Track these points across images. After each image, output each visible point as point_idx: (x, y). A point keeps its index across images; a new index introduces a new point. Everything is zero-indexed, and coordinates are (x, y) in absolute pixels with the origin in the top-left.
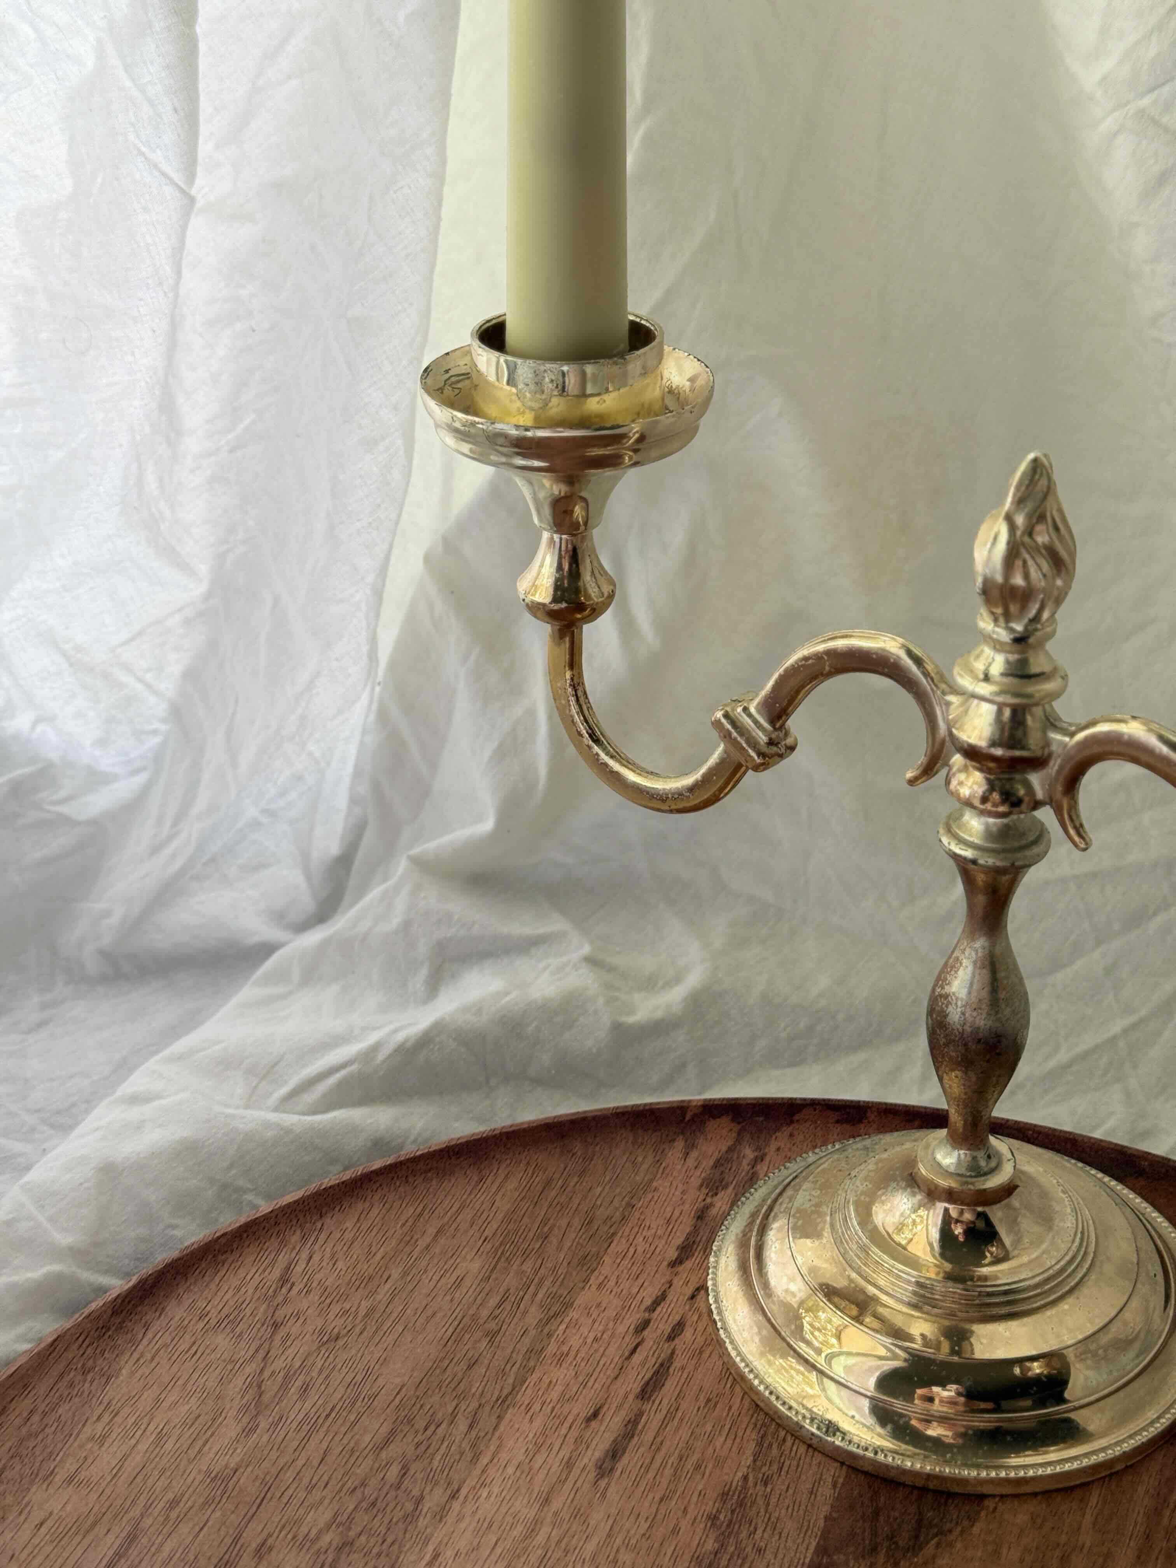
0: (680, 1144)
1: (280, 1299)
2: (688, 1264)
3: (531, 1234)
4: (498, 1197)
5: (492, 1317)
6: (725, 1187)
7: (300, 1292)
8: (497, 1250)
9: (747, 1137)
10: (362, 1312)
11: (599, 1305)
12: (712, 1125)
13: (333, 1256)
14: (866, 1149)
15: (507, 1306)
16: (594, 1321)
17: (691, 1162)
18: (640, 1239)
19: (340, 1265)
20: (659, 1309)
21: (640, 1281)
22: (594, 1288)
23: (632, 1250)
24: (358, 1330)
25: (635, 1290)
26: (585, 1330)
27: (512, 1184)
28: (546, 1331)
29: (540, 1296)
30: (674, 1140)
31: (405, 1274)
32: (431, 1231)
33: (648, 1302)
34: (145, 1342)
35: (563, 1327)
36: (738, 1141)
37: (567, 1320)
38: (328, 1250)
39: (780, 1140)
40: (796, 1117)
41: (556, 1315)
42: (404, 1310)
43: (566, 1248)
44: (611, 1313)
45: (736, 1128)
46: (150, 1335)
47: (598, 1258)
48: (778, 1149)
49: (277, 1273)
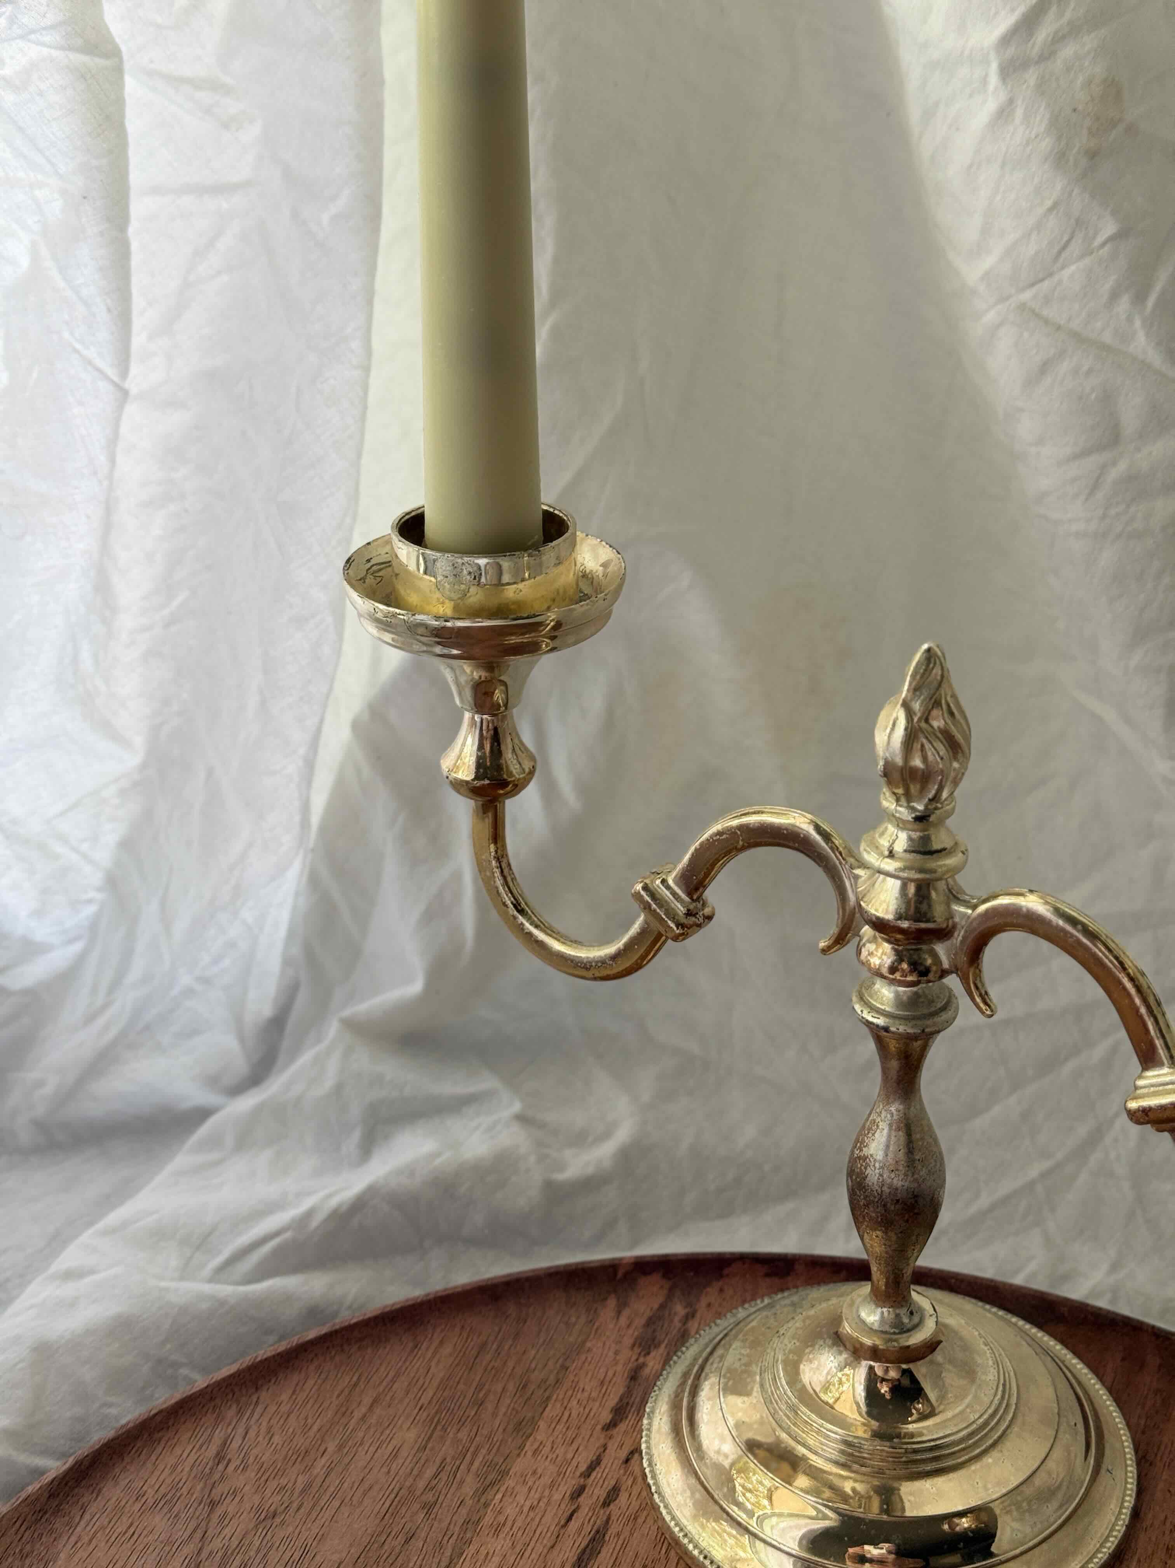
0: (612, 1302)
1: (217, 1476)
2: (622, 1427)
3: (466, 1402)
4: (433, 1364)
5: (429, 1488)
6: (657, 1346)
7: (236, 1469)
8: (433, 1418)
9: (678, 1293)
10: (299, 1486)
11: (534, 1472)
12: (643, 1281)
13: (269, 1429)
14: (793, 1304)
15: (444, 1476)
16: (530, 1489)
17: (623, 1321)
18: (574, 1403)
19: (276, 1439)
20: (594, 1474)
21: (575, 1446)
22: (530, 1453)
23: (567, 1414)
24: (295, 1505)
25: (570, 1456)
26: (521, 1499)
27: (447, 1350)
28: (483, 1500)
29: (476, 1464)
30: (605, 1299)
31: (341, 1447)
32: (367, 1400)
33: (583, 1468)
34: (83, 1523)
35: (499, 1496)
36: (669, 1297)
37: (503, 1489)
38: (264, 1424)
39: (710, 1295)
40: (726, 1271)
41: (492, 1484)
42: (342, 1483)
43: (501, 1414)
44: (546, 1480)
45: (667, 1284)
46: (87, 1517)
47: (533, 1423)
48: (709, 1305)
49: (213, 1450)
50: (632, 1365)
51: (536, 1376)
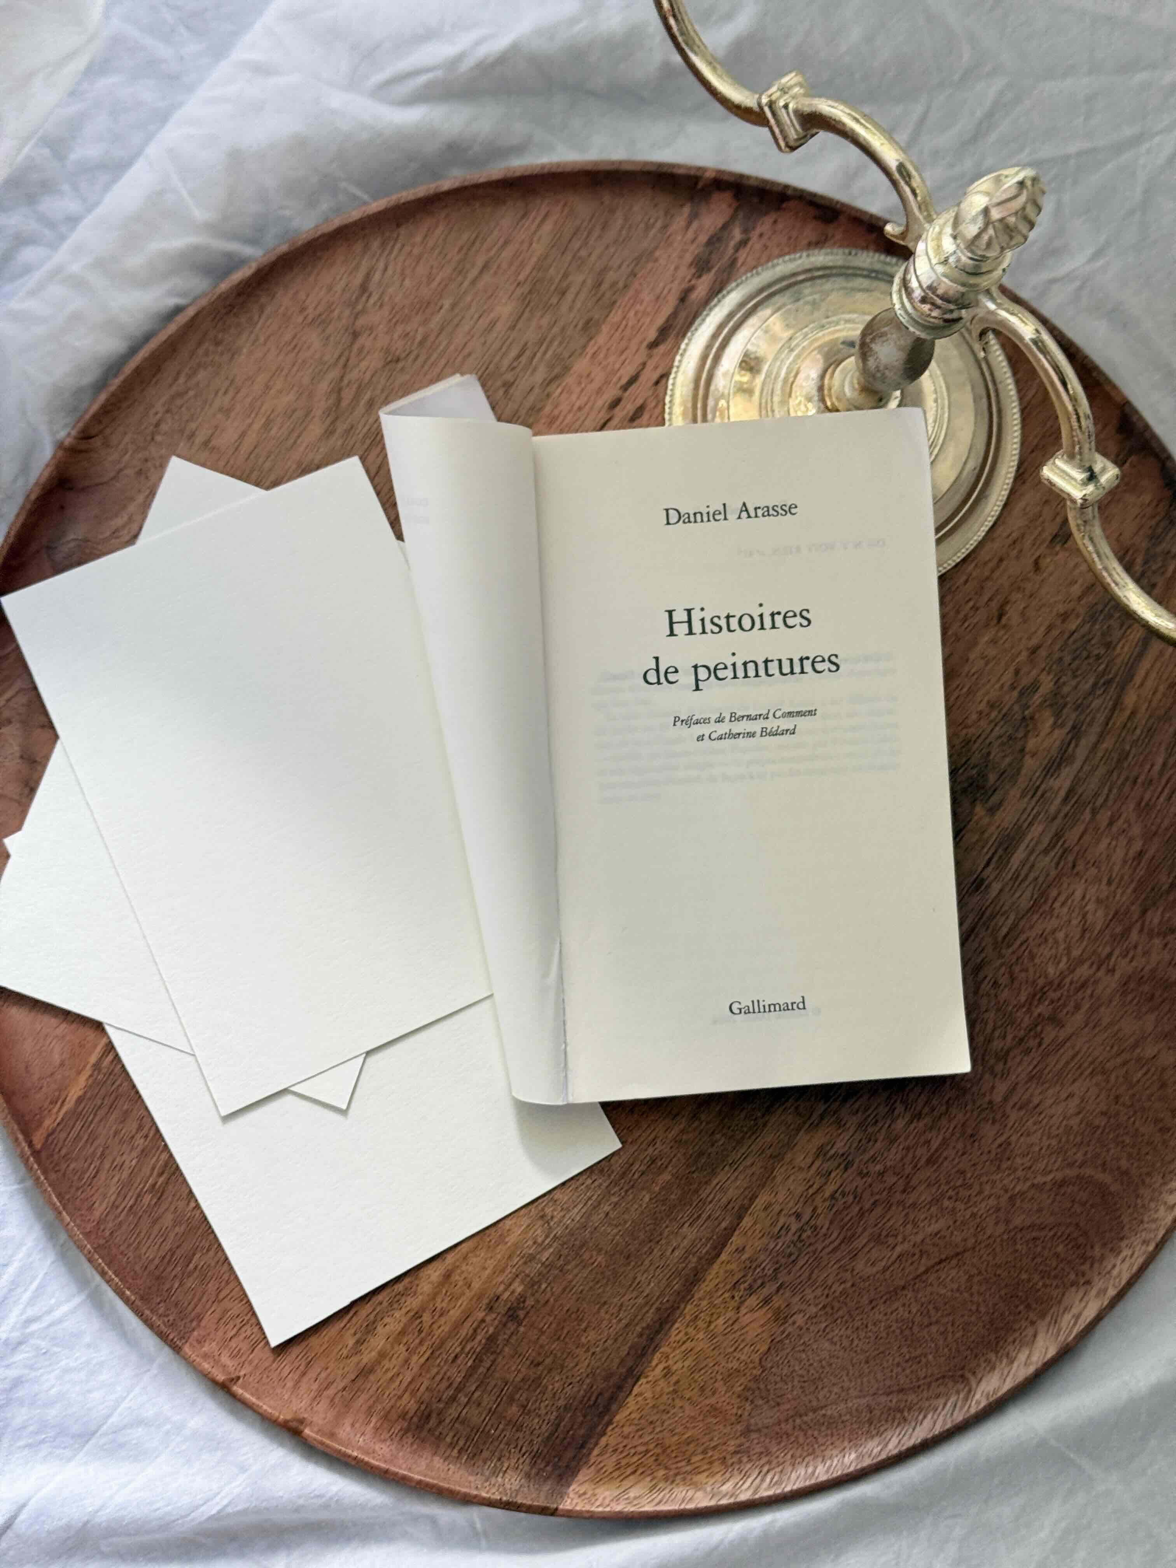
0: (687, 210)
1: (360, 307)
3: (553, 288)
4: (536, 239)
5: (511, 368)
6: (709, 272)
7: (375, 304)
8: (526, 297)
9: (741, 215)
10: (419, 338)
12: (716, 196)
13: (403, 270)
15: (524, 360)
16: (583, 390)
20: (631, 389)
22: (589, 356)
23: (624, 323)
24: (412, 356)
25: (617, 366)
28: (547, 391)
29: (550, 353)
30: (682, 206)
31: (453, 306)
32: (480, 263)
33: (624, 381)
34: (259, 325)
35: (559, 390)
36: (733, 218)
37: (563, 384)
38: (400, 264)
41: (556, 378)
42: (449, 344)
43: (576, 308)
44: (595, 385)
45: (735, 205)
46: (264, 318)
49: (359, 279)
50: (685, 285)
51: (611, 276)
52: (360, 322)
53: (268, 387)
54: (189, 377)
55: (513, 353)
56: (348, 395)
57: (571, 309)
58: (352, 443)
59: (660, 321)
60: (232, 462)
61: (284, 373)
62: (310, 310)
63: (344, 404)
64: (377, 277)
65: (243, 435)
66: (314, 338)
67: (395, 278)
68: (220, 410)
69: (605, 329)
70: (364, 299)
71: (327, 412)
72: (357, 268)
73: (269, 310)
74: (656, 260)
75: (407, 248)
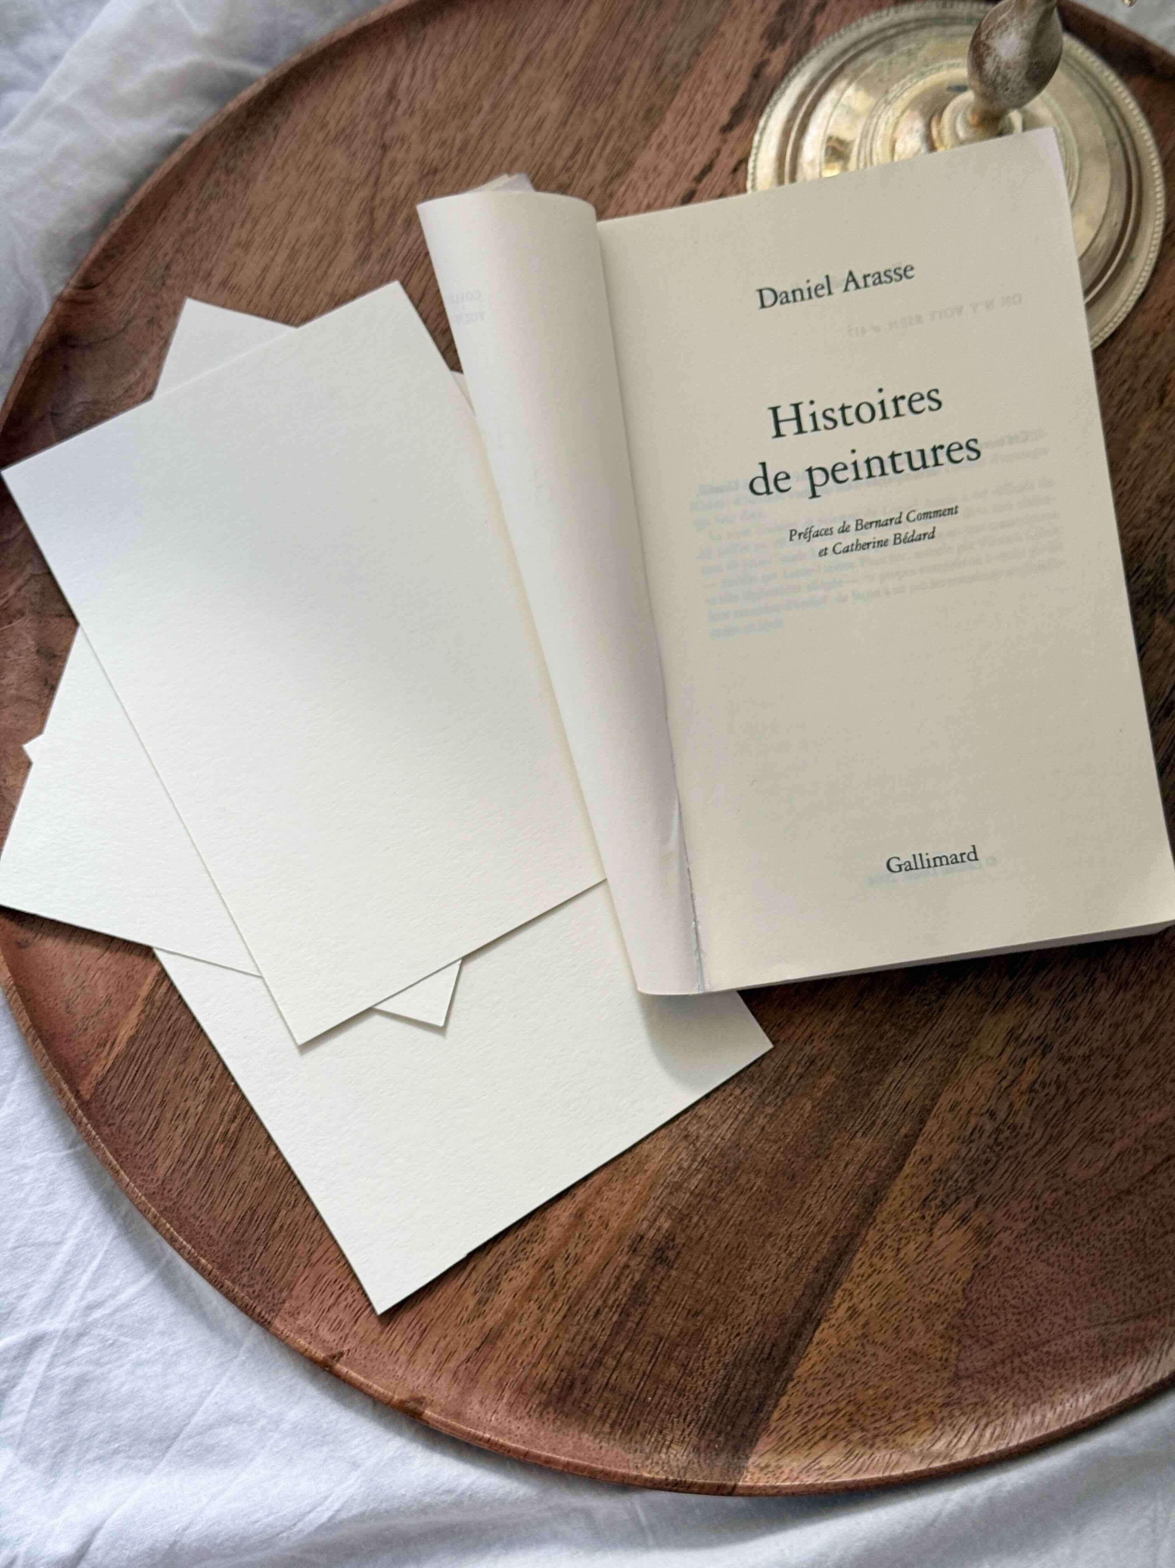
1: (388, 117)
6: (784, 41)
7: (405, 112)
8: (576, 90)
10: (457, 145)
15: (579, 157)
20: (705, 181)
24: (453, 164)
25: (688, 156)
28: (608, 191)
31: (494, 107)
32: (520, 56)
33: (697, 171)
35: (623, 189)
37: (627, 182)
38: (429, 66)
41: (618, 175)
42: (493, 149)
43: (635, 96)
44: (664, 179)
46: (279, 139)
47: (662, 112)
50: (757, 60)
51: (671, 58)
52: (391, 133)
53: (290, 214)
54: (198, 211)
55: (567, 151)
56: (381, 215)
57: (629, 97)
58: (390, 266)
59: (733, 100)
60: (255, 301)
61: (307, 197)
62: (332, 124)
63: (378, 225)
64: (404, 84)
65: (266, 269)
66: (338, 157)
67: (426, 82)
68: (238, 244)
69: (669, 116)
70: (392, 108)
71: (359, 236)
72: (381, 75)
73: (284, 131)
74: (723, 35)
75: (437, 49)
